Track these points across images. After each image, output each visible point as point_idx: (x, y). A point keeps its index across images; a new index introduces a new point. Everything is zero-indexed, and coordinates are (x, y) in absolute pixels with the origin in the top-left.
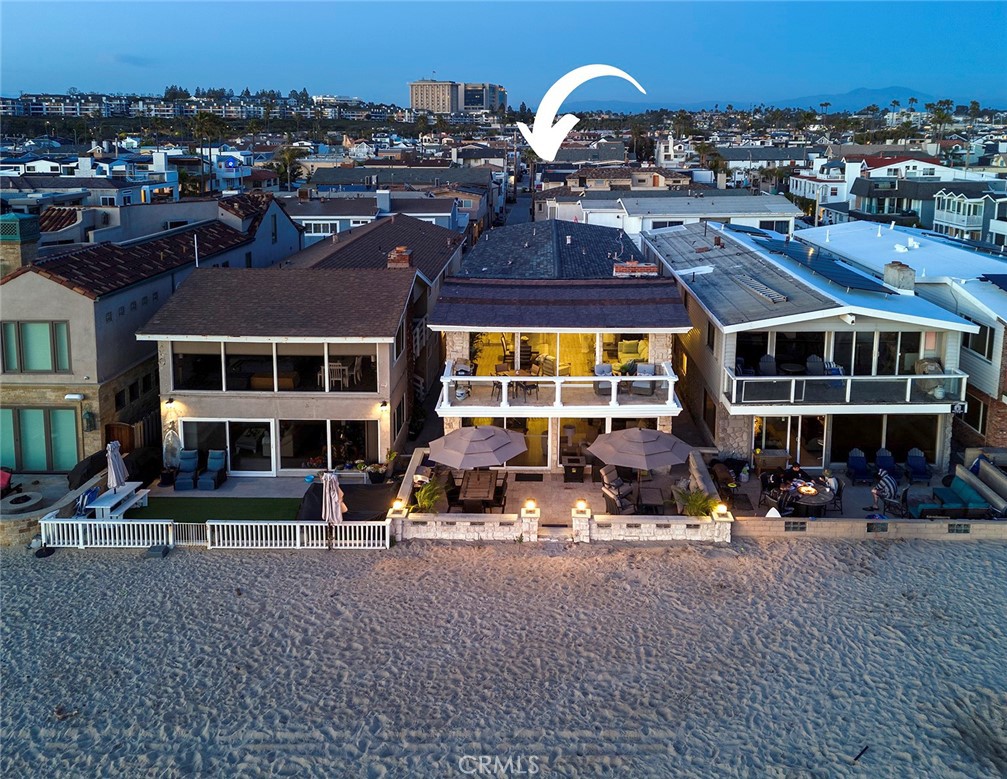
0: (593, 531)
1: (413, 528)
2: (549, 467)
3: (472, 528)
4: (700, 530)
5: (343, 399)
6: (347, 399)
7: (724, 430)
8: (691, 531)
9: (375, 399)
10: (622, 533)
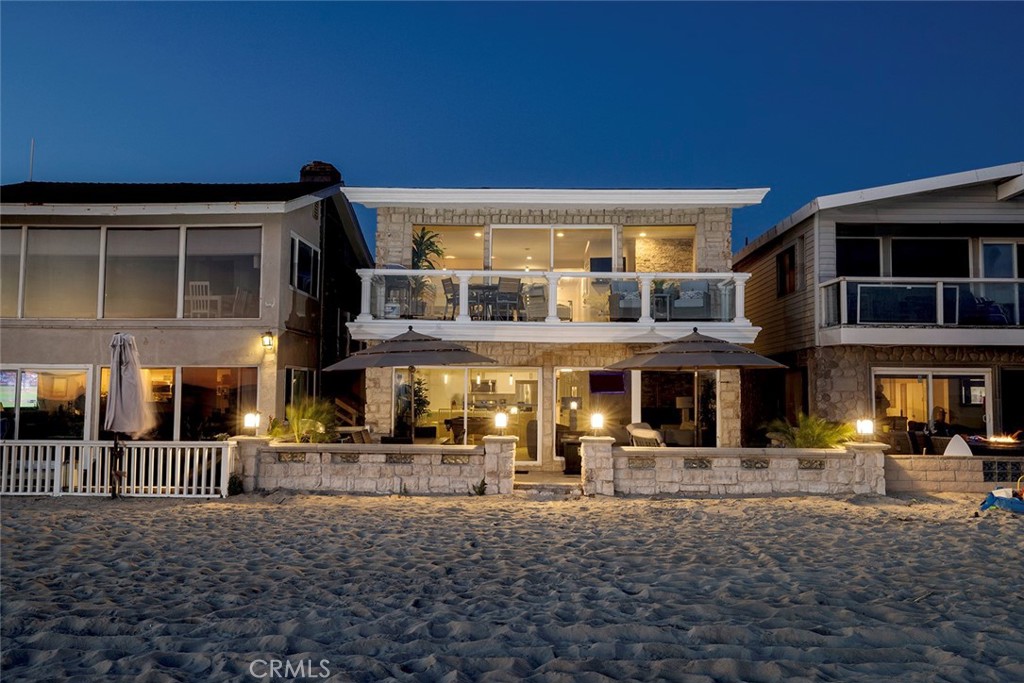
0: (622, 474)
1: (278, 468)
2: (539, 462)
3: (389, 469)
4: (824, 473)
5: (204, 328)
6: (209, 328)
7: (826, 397)
8: (807, 475)
9: (255, 327)
10: (676, 477)
